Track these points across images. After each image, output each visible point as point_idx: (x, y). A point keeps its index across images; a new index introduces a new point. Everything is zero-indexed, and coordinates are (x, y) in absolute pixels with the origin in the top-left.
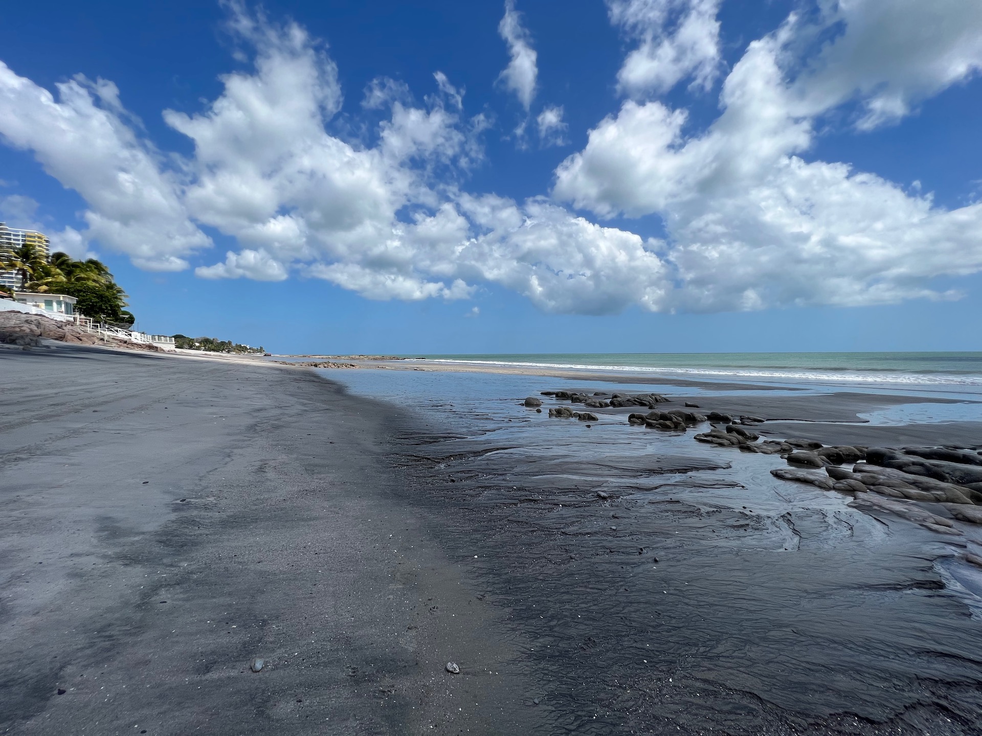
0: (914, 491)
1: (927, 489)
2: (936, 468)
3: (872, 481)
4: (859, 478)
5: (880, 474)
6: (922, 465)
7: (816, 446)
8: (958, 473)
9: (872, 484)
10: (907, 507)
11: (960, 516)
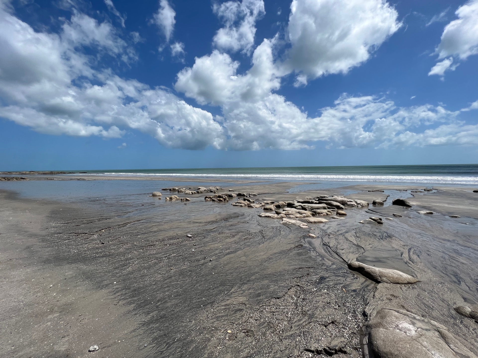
0: (298, 215)
1: (301, 214)
2: (304, 207)
3: (288, 213)
4: (284, 213)
5: (290, 211)
6: (301, 206)
7: (273, 203)
8: (310, 207)
9: (287, 215)
10: (296, 221)
11: (309, 221)
